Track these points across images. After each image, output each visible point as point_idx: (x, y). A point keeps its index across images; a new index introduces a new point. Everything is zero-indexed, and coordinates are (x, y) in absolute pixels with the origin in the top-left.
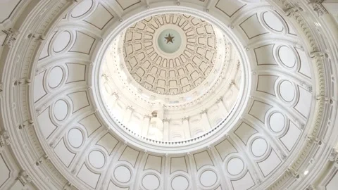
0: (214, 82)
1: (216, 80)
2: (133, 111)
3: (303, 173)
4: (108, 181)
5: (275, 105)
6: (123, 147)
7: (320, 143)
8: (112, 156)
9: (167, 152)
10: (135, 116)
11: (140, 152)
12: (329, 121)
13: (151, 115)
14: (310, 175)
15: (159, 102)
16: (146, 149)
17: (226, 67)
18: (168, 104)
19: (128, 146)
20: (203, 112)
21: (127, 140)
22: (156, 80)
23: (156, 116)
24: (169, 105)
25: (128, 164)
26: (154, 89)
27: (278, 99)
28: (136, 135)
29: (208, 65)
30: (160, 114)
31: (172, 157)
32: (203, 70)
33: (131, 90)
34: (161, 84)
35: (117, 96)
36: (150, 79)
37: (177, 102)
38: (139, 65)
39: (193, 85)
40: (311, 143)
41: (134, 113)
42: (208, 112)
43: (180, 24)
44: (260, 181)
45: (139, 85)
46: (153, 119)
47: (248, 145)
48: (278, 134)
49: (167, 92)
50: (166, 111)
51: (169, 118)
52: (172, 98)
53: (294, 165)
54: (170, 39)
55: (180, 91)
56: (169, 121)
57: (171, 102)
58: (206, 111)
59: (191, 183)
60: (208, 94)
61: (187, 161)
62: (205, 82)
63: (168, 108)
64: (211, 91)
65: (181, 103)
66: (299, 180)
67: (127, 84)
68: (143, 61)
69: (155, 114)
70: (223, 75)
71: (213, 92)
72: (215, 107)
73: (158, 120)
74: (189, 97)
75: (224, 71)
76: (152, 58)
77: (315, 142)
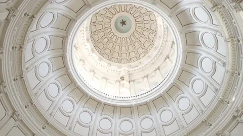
0: (160, 46)
1: (161, 44)
2: (107, 79)
3: (232, 99)
4: (96, 130)
5: (203, 53)
6: (102, 106)
7: (239, 74)
8: (96, 113)
9: (133, 103)
10: (109, 82)
11: (115, 107)
12: (241, 56)
13: (120, 80)
14: (237, 100)
15: (124, 69)
16: (118, 104)
17: (166, 33)
18: (130, 70)
19: (105, 104)
20: (156, 69)
21: (103, 101)
22: (120, 54)
23: (123, 80)
24: (132, 70)
25: (108, 116)
26: (120, 61)
27: (204, 48)
28: (110, 96)
29: (154, 34)
30: (126, 78)
31: (138, 106)
32: (152, 39)
33: (103, 66)
34: (124, 56)
35: (93, 71)
36: (116, 55)
37: (137, 66)
38: (105, 47)
39: (146, 51)
40: (232, 76)
41: (108, 81)
42: (160, 69)
43: (127, 11)
44: (202, 111)
45: (108, 61)
46: (122, 82)
47: (190, 86)
48: (209, 74)
49: (129, 61)
50: (130, 75)
51: (133, 79)
52: (133, 64)
53: (224, 95)
54: (123, 23)
55: (138, 58)
56: (134, 81)
57: (132, 67)
58: (159, 68)
59: (154, 122)
60: (157, 56)
61: (149, 107)
62: (154, 47)
63: (131, 72)
64: (159, 53)
65: (140, 66)
66: (229, 105)
67: (99, 62)
68: (108, 43)
69: (122, 78)
70: (165, 40)
71: (161, 54)
72: (165, 64)
73: (125, 82)
74: (145, 61)
75: (165, 36)
76: (114, 39)
77: (235, 74)
